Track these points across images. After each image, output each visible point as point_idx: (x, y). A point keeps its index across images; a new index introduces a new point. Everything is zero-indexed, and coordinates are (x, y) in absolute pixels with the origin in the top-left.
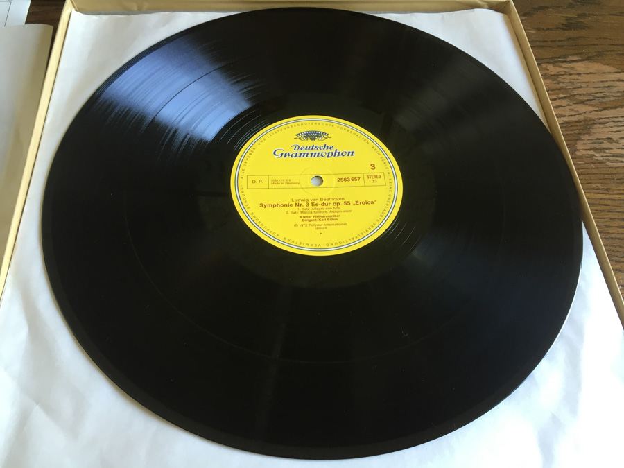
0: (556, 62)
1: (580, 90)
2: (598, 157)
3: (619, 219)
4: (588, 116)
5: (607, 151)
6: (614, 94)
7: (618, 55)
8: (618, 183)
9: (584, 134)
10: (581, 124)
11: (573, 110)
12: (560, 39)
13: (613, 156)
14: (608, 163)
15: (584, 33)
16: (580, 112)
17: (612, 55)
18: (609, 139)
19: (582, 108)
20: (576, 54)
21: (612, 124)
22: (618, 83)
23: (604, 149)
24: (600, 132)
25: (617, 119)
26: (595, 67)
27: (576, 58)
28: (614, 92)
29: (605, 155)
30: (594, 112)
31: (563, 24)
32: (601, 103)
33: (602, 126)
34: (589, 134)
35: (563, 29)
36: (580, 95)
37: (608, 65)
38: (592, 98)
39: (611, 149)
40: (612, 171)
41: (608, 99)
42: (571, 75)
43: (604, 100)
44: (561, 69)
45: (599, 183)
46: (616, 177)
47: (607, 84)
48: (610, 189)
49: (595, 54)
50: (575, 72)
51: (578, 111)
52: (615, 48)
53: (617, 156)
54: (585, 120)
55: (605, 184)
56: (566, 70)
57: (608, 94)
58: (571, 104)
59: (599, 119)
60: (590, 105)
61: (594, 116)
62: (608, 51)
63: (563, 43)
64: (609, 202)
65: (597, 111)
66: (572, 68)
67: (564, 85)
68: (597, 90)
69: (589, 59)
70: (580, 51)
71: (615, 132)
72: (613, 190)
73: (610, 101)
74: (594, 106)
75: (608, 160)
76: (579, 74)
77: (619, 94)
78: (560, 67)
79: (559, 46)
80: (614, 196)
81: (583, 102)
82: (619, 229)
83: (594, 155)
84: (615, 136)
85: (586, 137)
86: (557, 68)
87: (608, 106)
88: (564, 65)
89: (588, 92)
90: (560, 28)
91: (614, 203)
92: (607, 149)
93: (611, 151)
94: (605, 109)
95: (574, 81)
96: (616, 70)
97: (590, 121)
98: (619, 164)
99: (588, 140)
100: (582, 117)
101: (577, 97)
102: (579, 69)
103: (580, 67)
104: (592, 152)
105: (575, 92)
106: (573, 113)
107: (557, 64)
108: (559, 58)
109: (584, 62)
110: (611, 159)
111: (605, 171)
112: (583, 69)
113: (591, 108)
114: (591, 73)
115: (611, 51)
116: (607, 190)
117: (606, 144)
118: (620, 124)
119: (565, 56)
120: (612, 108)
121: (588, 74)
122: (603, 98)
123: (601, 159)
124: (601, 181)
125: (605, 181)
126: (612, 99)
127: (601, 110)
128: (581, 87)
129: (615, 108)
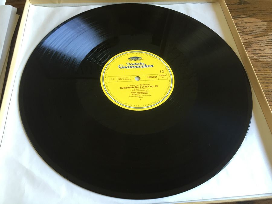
0: (236, 18)
1: (246, 29)
2: (255, 57)
3: (265, 83)
4: (250, 40)
5: (259, 55)
6: (261, 31)
7: (262, 14)
8: (264, 67)
9: (249, 48)
10: (247, 43)
11: (244, 38)
12: (237, 8)
13: (262, 56)
14: (260, 60)
15: (247, 5)
16: (247, 39)
17: (260, 15)
18: (260, 49)
19: (247, 37)
20: (244, 15)
21: (261, 43)
22: (263, 26)
23: (257, 54)
24: (256, 47)
25: (262, 41)
26: (252, 20)
27: (244, 16)
28: (261, 30)
29: (258, 56)
30: (253, 38)
31: (238, 2)
32: (256, 34)
33: (256, 44)
34: (251, 47)
35: (238, 4)
36: (246, 31)
37: (258, 19)
38: (251, 32)
39: (261, 53)
40: (261, 63)
41: (259, 33)
42: (242, 23)
43: (257, 33)
44: (238, 21)
45: (256, 68)
46: (263, 65)
47: (258, 27)
48: (261, 70)
49: (252, 14)
50: (244, 22)
51: (245, 38)
52: (261, 12)
53: (263, 57)
54: (249, 42)
55: (259, 68)
56: (240, 21)
57: (258, 31)
58: (243, 35)
59: (255, 41)
60: (251, 36)
61: (253, 40)
62: (258, 13)
63: (238, 10)
64: (260, 76)
65: (254, 38)
66: (243, 20)
67: (239, 27)
68: (253, 29)
69: (250, 16)
70: (246, 13)
71: (262, 46)
72: (263, 71)
73: (259, 34)
74: (253, 36)
75: (260, 58)
76: (246, 23)
77: (263, 31)
78: (238, 20)
79: (237, 11)
80: (263, 73)
81: (248, 34)
82: (265, 87)
83: (253, 56)
84: (262, 48)
85: (250, 49)
86: (236, 20)
87: (258, 36)
88: (239, 19)
89: (250, 30)
90: (237, 4)
91: (262, 76)
92: (259, 54)
93: (261, 54)
94: (257, 37)
95: (244, 26)
96: (262, 21)
97: (251, 42)
98: (265, 60)
99: (250, 50)
100: (247, 41)
101: (245, 32)
102: (246, 21)
103: (246, 20)
104: (252, 55)
105: (244, 30)
106: (244, 39)
107: (236, 19)
108: (237, 16)
109: (248, 18)
110: (261, 58)
111: (258, 63)
112: (247, 21)
113: (251, 37)
114: (251, 22)
115: (259, 13)
116: (259, 70)
117: (258, 52)
118: (264, 43)
119: (240, 15)
120: (260, 37)
121: (249, 22)
122: (256, 32)
123: (257, 58)
124: (257, 67)
125: (258, 67)
126: (260, 33)
127: (255, 38)
128: (247, 28)
129: (262, 36)
